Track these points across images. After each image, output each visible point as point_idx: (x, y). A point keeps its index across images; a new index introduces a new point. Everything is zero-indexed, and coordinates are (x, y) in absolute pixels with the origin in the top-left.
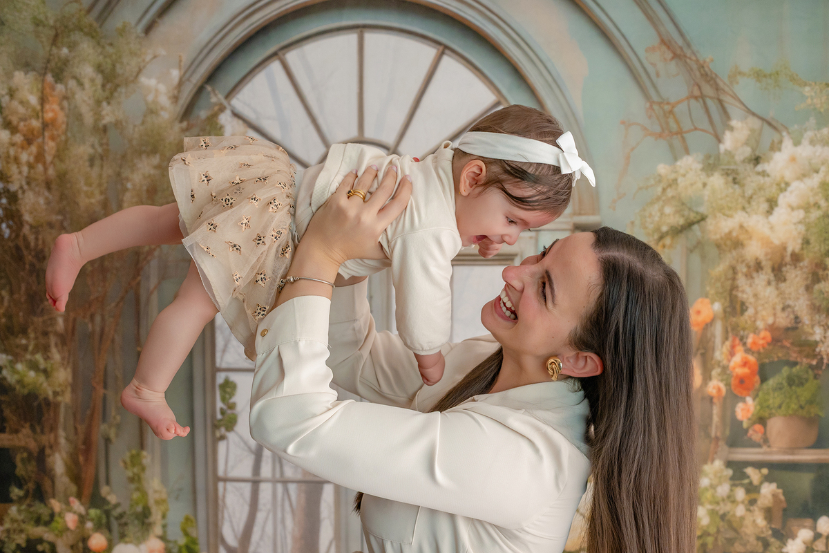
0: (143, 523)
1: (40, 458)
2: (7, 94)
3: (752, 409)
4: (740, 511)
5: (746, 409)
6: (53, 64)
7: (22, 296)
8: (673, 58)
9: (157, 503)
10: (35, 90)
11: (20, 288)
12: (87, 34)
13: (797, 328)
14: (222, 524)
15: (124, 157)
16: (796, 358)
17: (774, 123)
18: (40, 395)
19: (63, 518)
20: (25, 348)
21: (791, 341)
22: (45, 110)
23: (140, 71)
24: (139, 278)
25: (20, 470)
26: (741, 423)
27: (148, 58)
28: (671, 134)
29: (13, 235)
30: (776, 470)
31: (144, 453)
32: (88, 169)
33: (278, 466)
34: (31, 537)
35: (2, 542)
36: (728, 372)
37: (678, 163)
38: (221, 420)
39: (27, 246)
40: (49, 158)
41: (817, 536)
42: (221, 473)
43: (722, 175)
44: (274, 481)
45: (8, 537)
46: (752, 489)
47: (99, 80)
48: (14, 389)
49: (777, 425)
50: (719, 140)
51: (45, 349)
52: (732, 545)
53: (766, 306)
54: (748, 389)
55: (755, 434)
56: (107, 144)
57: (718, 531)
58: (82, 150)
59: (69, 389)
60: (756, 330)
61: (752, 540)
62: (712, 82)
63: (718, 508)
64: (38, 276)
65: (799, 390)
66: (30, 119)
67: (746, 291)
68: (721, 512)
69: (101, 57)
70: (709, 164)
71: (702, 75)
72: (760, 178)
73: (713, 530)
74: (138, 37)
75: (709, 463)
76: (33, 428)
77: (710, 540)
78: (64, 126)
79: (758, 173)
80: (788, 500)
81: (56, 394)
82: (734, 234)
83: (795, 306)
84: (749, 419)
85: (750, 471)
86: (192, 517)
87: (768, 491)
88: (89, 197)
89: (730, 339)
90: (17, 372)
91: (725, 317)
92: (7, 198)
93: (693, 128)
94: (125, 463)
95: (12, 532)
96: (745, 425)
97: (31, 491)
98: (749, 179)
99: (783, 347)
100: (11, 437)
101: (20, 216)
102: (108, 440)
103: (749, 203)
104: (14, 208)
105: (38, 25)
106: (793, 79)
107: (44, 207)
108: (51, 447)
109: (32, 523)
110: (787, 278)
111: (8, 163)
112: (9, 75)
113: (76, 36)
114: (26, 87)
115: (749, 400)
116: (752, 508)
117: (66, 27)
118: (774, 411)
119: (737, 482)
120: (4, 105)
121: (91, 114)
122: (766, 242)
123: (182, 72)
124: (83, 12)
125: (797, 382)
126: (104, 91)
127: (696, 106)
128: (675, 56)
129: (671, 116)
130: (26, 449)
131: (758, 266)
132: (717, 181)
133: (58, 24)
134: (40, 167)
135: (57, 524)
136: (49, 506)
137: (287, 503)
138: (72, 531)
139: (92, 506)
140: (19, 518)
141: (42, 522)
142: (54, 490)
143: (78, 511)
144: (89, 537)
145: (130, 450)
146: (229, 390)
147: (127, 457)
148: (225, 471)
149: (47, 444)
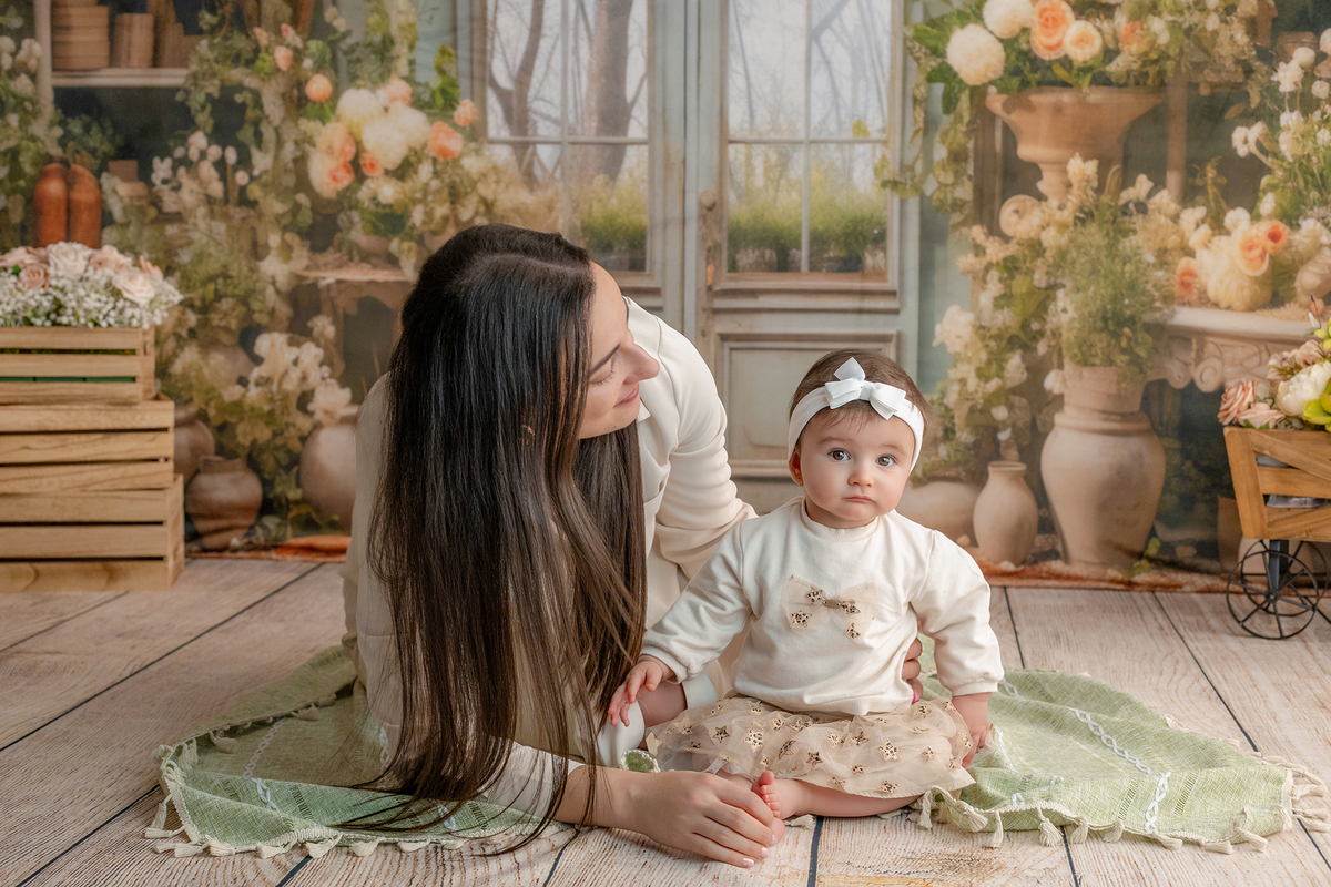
0: (382, 60)
4: (1212, 22)
9: (401, 28)
14: (492, 56)
19: (271, 54)
34: (227, 83)
35: (188, 92)
41: (1321, 57)
45: (196, 85)
52: (1202, 72)
57: (1182, 52)
61: (1229, 64)
63: (1181, 19)
68: (1186, 25)
73: (1173, 51)
77: (1170, 65)
80: (1281, 6)
86: (451, 50)
95: (200, 76)
97: (228, 16)
109: (229, 62)
116: (1228, 18)
135: (264, 63)
136: (253, 37)
137: (582, 25)
138: (283, 73)
139: (311, 37)
140: (211, 56)
141: (243, 61)
142: (259, 14)
143: (293, 44)
144: (307, 81)
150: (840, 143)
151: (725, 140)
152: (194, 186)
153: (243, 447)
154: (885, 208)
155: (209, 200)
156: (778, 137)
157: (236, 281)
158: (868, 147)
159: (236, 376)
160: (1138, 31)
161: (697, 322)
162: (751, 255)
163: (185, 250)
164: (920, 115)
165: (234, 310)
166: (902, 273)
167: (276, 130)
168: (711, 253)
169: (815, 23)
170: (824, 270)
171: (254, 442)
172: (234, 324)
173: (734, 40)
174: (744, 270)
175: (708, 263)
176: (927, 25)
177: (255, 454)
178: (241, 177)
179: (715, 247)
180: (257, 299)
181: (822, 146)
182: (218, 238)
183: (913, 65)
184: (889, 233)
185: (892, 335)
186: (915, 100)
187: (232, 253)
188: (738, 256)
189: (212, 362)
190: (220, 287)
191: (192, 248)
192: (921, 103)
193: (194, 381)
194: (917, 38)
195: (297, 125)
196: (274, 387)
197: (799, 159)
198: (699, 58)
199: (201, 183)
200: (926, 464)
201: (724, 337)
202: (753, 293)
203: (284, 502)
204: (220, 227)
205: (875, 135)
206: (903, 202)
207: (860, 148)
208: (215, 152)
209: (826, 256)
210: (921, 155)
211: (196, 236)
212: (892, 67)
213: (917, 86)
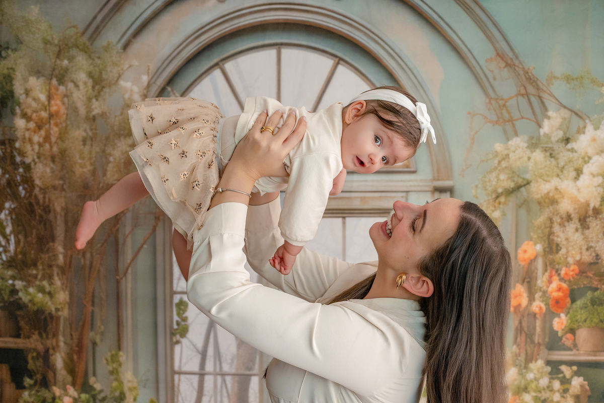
1: (46, 357)
2: (24, 93)
3: (565, 322)
4: (557, 397)
5: (560, 323)
6: (57, 71)
7: (33, 239)
8: (505, 66)
9: (130, 389)
10: (44, 90)
11: (32, 233)
12: (81, 50)
13: (597, 263)
15: (108, 138)
16: (597, 285)
17: (579, 113)
18: (46, 310)
19: (62, 400)
20: (36, 277)
21: (593, 272)
22: (51, 104)
23: (119, 77)
24: (118, 226)
25: (31, 365)
26: (557, 332)
27: (126, 67)
28: (505, 121)
29: (28, 195)
30: (583, 367)
31: (121, 353)
32: (82, 147)
33: (218, 364)
36: (547, 295)
37: (510, 143)
38: (177, 329)
39: (38, 203)
40: (53, 139)
42: (176, 368)
43: (542, 151)
44: (215, 374)
46: (565, 381)
47: (90, 83)
48: (28, 306)
49: (583, 334)
50: (540, 126)
51: (50, 277)
53: (575, 246)
54: (562, 308)
55: (568, 341)
56: (96, 129)
58: (78, 133)
59: (67, 306)
60: (567, 265)
62: (534, 84)
63: (540, 395)
64: (45, 224)
65: (599, 309)
66: (41, 111)
67: (560, 235)
68: (543, 398)
69: (92, 67)
70: (533, 143)
71: (527, 79)
72: (570, 153)
74: (118, 52)
75: (534, 362)
76: (40, 335)
78: (65, 116)
79: (569, 150)
80: (592, 389)
81: (57, 310)
82: (551, 194)
83: (596, 246)
84: (563, 330)
85: (563, 368)
86: (155, 400)
87: (577, 383)
88: (82, 168)
89: (549, 271)
90: (30, 294)
91: (545, 255)
92: (23, 168)
93: (520, 117)
94: (107, 360)
96: (560, 334)
97: (39, 380)
98: (561, 154)
99: (587, 277)
100: (24, 341)
101: (33, 181)
102: (94, 344)
103: (562, 171)
104: (28, 175)
105: (46, 44)
106: (593, 81)
107: (50, 174)
108: (53, 349)
110: (590, 226)
111: (24, 142)
112: (25, 80)
113: (74, 52)
114: (38, 88)
115: (563, 315)
116: (565, 395)
117: (67, 45)
118: (581, 324)
119: (554, 376)
120: (22, 101)
121: (84, 107)
122: (574, 200)
123: (150, 78)
124: (79, 35)
125: (598, 302)
126: (94, 91)
127: (523, 101)
128: (507, 65)
129: (505, 108)
130: (35, 350)
131: (569, 218)
132: (538, 155)
133: (61, 43)
134: (47, 146)
136: (52, 391)
137: (224, 390)
139: (83, 392)
140: (30, 400)
142: (55, 380)
143: (73, 396)
145: (110, 351)
146: (182, 307)
147: (109, 356)
148: (180, 367)
149: (51, 347)
160: (518, 401)
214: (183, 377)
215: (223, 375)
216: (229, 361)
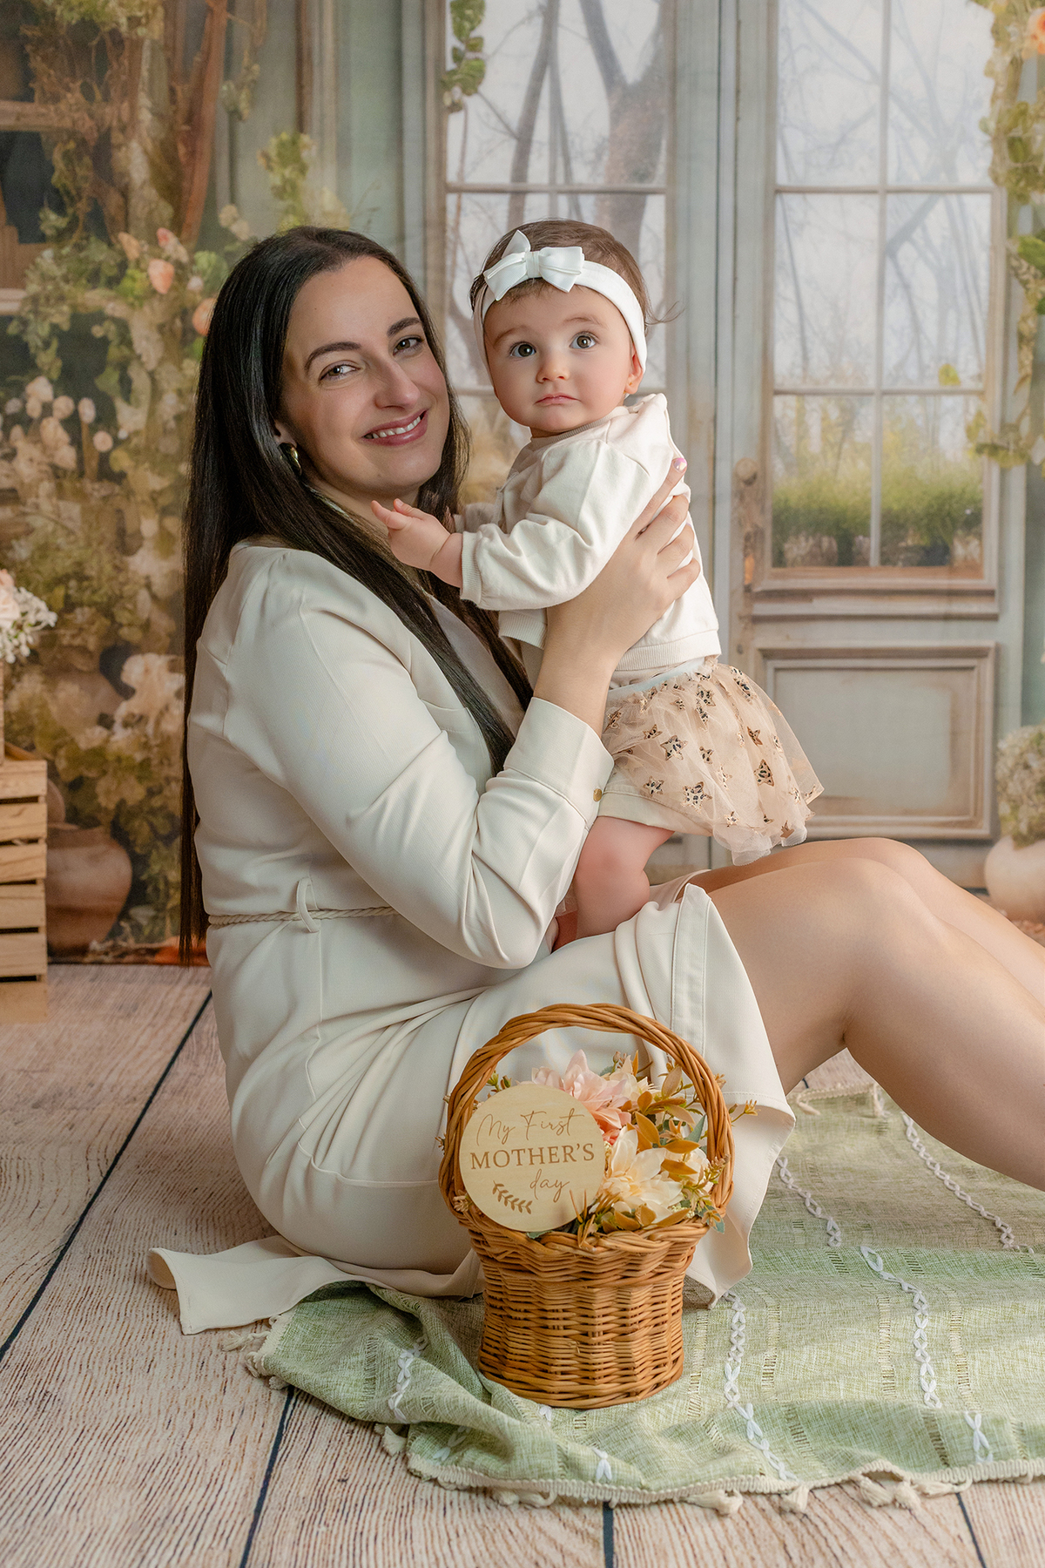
1: (100, 151)
14: (453, 276)
18: (104, 24)
19: (144, 271)
25: (61, 175)
31: (305, 139)
33: (560, 160)
34: (82, 310)
35: (25, 323)
38: (453, 72)
42: (452, 176)
44: (553, 191)
45: (36, 313)
48: (53, 14)
59: (160, 13)
76: (88, 93)
81: (134, 22)
94: (266, 156)
95: (42, 301)
97: (82, 217)
100: (43, 110)
102: (235, 114)
108: (123, 129)
109: (84, 281)
130: (72, 134)
135: (134, 282)
136: (118, 246)
138: (162, 295)
139: (202, 246)
140: (58, 272)
141: (103, 280)
142: (127, 214)
143: (174, 256)
144: (194, 308)
145: (277, 133)
146: (469, 12)
147: (272, 146)
148: (461, 173)
149: (115, 123)
150: (922, 394)
151: (769, 390)
152: (35, 452)
153: (106, 809)
154: (981, 481)
155: (57, 473)
156: (840, 386)
157: (95, 583)
158: (960, 399)
159: (95, 714)
161: (730, 632)
162: (803, 544)
163: (23, 542)
164: (1028, 359)
165: (93, 623)
166: (1002, 567)
167: (151, 375)
168: (750, 542)
169: (890, 234)
170: (900, 564)
171: (122, 802)
172: (92, 643)
173: (782, 256)
174: (794, 564)
175: (746, 556)
176: (1038, 237)
177: (122, 820)
178: (102, 441)
179: (756, 534)
180: (125, 608)
181: (899, 399)
182: (70, 525)
183: (1018, 290)
184: (985, 514)
185: (989, 649)
186: (1021, 338)
187: (89, 545)
188: (786, 546)
189: (62, 695)
190: (71, 592)
191: (32, 538)
192: (1029, 341)
193: (36, 722)
194: (1025, 255)
195: (181, 369)
196: (150, 729)
197: (868, 416)
198: (735, 279)
199: (45, 449)
200: (1033, 817)
201: (767, 654)
202: (806, 595)
203: (162, 886)
204: (73, 510)
205: (968, 384)
206: (1004, 473)
207: (948, 402)
208: (64, 405)
209: (903, 544)
210: (1028, 411)
211: (37, 522)
212: (992, 294)
213: (1024, 319)
214: (467, 200)
215: (574, 193)
216: (591, 156)
